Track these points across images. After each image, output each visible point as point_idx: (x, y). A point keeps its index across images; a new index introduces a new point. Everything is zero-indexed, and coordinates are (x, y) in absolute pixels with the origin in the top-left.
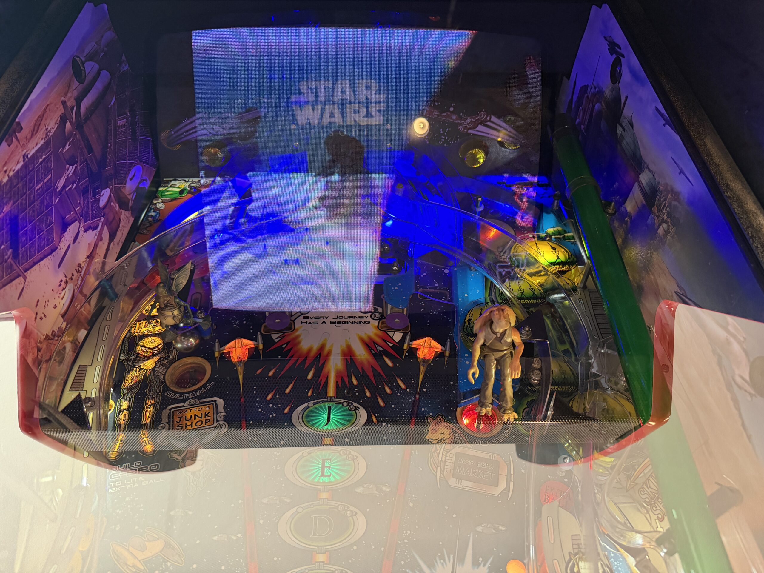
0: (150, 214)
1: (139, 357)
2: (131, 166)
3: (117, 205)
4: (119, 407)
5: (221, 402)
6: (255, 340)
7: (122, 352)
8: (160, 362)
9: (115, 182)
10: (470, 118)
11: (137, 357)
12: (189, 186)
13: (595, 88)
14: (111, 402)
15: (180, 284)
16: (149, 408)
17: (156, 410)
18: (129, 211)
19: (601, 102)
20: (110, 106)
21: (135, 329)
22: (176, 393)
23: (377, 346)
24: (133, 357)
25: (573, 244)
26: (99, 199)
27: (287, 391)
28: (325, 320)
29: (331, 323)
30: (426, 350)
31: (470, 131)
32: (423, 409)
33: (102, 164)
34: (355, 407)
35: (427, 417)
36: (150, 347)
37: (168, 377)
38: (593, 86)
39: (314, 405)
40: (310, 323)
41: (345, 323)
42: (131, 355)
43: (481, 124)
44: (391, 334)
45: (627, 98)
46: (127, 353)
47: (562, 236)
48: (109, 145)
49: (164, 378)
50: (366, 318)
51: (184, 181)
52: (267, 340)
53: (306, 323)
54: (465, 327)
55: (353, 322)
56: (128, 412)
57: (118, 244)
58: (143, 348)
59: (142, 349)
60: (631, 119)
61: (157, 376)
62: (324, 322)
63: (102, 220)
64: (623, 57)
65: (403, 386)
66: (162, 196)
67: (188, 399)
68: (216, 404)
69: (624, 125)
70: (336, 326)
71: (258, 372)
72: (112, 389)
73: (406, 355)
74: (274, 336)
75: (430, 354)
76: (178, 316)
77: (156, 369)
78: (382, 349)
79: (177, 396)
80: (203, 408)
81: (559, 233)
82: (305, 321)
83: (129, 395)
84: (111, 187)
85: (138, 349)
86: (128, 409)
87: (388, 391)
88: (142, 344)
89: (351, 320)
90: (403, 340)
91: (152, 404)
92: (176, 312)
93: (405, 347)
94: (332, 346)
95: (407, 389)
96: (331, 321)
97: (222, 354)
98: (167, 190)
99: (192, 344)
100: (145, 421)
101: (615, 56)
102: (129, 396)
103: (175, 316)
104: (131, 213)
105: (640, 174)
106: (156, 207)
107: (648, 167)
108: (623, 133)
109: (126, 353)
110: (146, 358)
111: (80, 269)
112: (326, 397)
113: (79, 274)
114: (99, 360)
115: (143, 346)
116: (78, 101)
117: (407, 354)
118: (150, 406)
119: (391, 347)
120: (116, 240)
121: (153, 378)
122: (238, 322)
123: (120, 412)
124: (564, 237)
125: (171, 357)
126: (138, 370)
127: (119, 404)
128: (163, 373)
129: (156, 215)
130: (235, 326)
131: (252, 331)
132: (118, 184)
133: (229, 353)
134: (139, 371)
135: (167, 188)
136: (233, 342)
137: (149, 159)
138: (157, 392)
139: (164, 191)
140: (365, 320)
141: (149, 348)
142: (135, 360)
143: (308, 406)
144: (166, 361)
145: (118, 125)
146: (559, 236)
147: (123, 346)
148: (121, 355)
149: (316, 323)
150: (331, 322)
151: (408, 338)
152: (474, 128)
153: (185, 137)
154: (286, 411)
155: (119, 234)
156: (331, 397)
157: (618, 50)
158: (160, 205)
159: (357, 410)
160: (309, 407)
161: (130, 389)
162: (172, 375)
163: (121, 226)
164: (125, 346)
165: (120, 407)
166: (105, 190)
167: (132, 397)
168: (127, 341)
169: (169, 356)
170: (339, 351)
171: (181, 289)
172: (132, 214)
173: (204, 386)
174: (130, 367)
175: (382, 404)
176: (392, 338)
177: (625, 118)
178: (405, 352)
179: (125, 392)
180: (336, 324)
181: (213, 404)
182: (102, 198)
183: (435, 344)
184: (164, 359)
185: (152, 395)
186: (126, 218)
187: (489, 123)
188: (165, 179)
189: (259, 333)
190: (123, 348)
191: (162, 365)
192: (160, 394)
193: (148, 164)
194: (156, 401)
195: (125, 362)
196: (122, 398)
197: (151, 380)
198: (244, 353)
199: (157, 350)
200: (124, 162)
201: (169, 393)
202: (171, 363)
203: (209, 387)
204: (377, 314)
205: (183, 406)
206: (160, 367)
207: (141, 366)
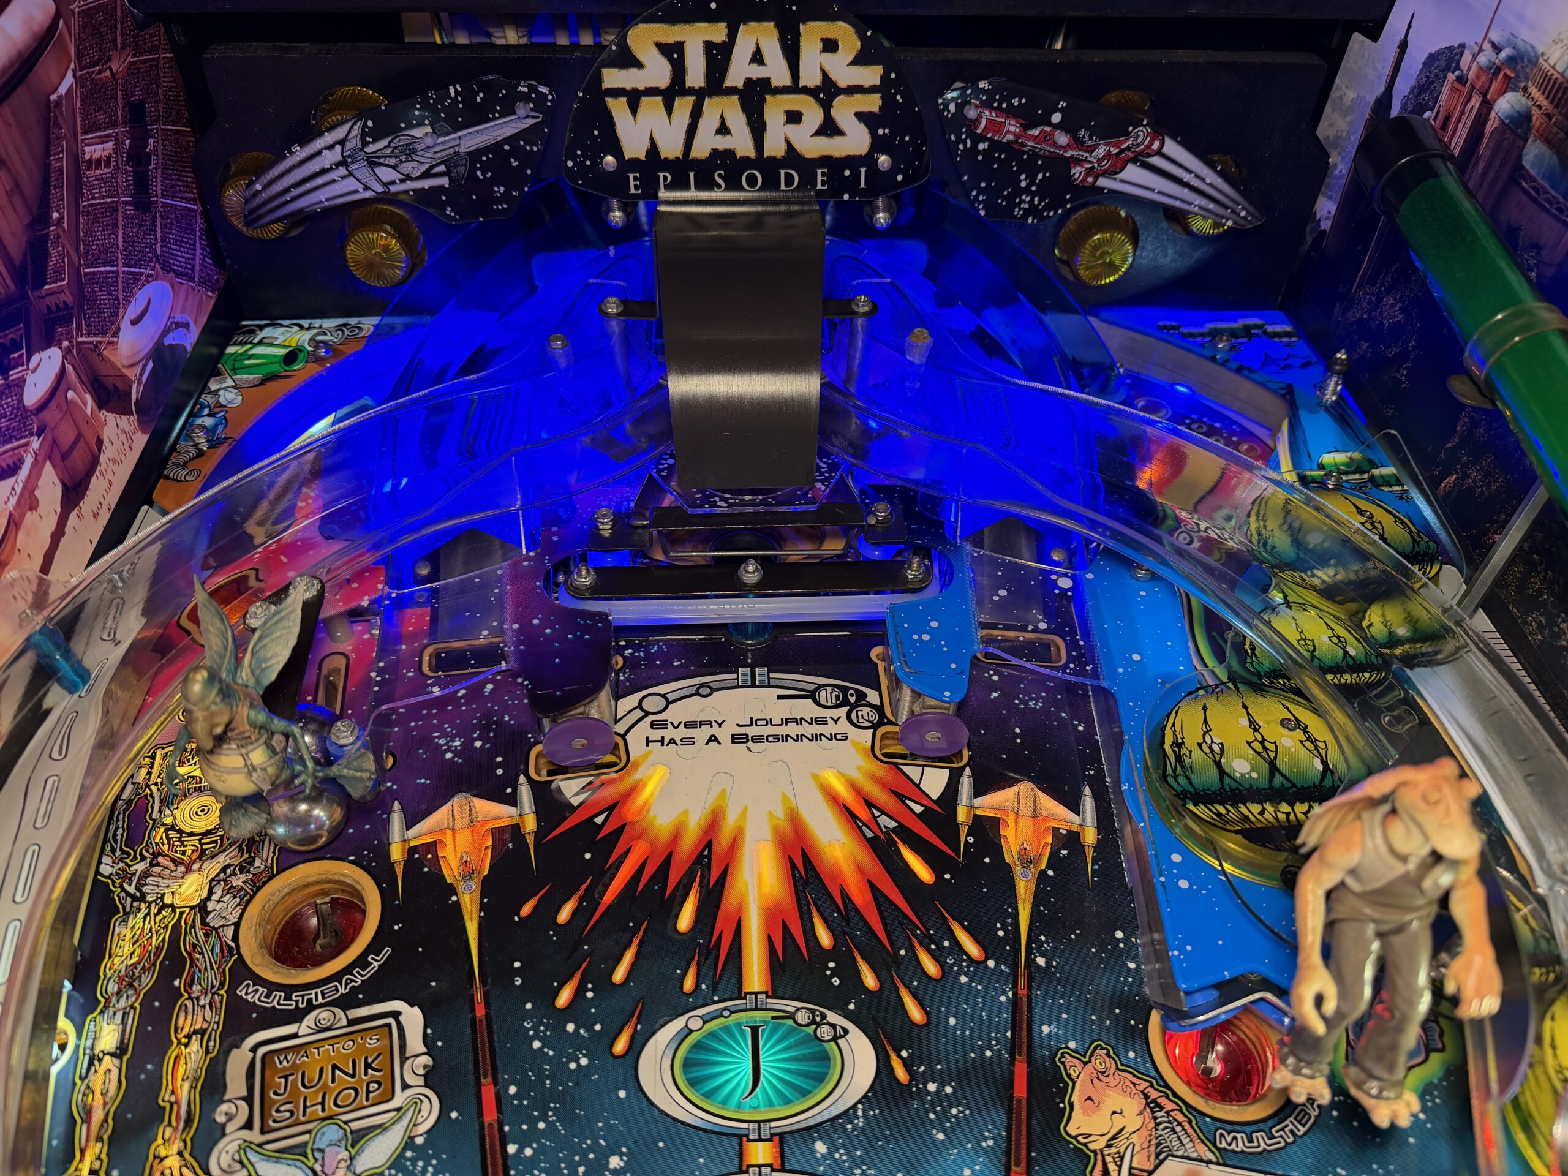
0: (199, 421)
1: (158, 864)
2: (133, 283)
3: (89, 398)
4: (89, 1043)
5: (413, 1018)
6: (512, 800)
7: (108, 849)
8: (225, 880)
9: (79, 328)
10: (1107, 145)
11: (152, 865)
12: (312, 339)
14: (63, 1023)
15: (270, 659)
16: (186, 1045)
17: (207, 1052)
18: (131, 414)
20: (53, 97)
21: (149, 773)
22: (272, 987)
23: (877, 813)
24: (140, 867)
25: (1401, 498)
26: (21, 383)
27: (619, 975)
28: (715, 730)
29: (733, 742)
30: (1026, 825)
31: (1102, 182)
32: (1046, 1029)
33: (31, 271)
34: (834, 1026)
36: (196, 830)
37: (248, 931)
39: (705, 1022)
40: (672, 741)
41: (777, 739)
42: (135, 857)
43: (1134, 160)
44: (913, 772)
46: (123, 852)
47: (1366, 476)
48: (55, 215)
49: (235, 937)
50: (836, 722)
51: (296, 328)
52: (546, 799)
53: (662, 741)
55: (800, 738)
56: (117, 1062)
57: (95, 516)
58: (172, 834)
59: (168, 839)
61: (214, 928)
62: (713, 739)
63: (36, 443)
65: (973, 949)
66: (235, 370)
67: (311, 1007)
68: (399, 1024)
70: (748, 748)
71: (526, 910)
72: (68, 985)
73: (966, 841)
74: (570, 788)
75: (1039, 836)
76: (265, 769)
77: (210, 906)
78: (892, 824)
79: (277, 1001)
80: (358, 1043)
81: (1357, 468)
82: (656, 735)
83: (123, 1001)
84: (66, 343)
85: (157, 840)
86: (119, 1052)
87: (931, 967)
88: (168, 821)
89: (792, 729)
90: (952, 789)
91: (195, 1032)
92: (257, 756)
93: (962, 815)
94: (744, 813)
95: (987, 959)
96: (733, 735)
97: (413, 850)
98: (251, 352)
99: (320, 827)
100: (173, 1092)
102: (123, 1003)
103: (254, 769)
104: (138, 420)
106: (218, 402)
109: (118, 853)
110: (182, 869)
112: (740, 995)
115: (172, 828)
117: (971, 840)
118: (189, 1037)
119: (920, 816)
120: (89, 503)
121: (201, 936)
122: (457, 743)
123: (91, 1063)
124: (1372, 479)
125: (257, 863)
126: (154, 909)
127: (91, 1035)
128: (234, 919)
129: (216, 426)
130: (449, 755)
131: (500, 772)
132: (89, 334)
133: (433, 847)
134: (156, 915)
135: (249, 346)
136: (445, 809)
137: (194, 266)
138: (213, 986)
139: (242, 354)
140: (828, 729)
141: (191, 834)
142: (146, 874)
143: (687, 1026)
144: (243, 877)
145: (87, 157)
146: (1357, 476)
147: (112, 828)
148: (106, 860)
149: (689, 742)
150: (734, 739)
151: (966, 783)
152: (1111, 173)
153: (294, 199)
154: (620, 1046)
155: (97, 484)
156: (756, 994)
158: (230, 397)
159: (841, 1037)
160: (691, 1031)
161: (128, 981)
162: (262, 923)
163: (103, 459)
164: (117, 829)
165: (93, 1045)
166: (45, 354)
167: (132, 1007)
168: (125, 811)
169: (251, 862)
170: (767, 833)
171: (273, 677)
172: (142, 425)
173: (361, 962)
174: (129, 900)
175: (916, 1014)
176: (918, 786)
178: (964, 831)
179: (112, 987)
180: (750, 744)
181: (389, 1026)
182: (30, 379)
183: (1049, 805)
184: (237, 872)
185: (198, 999)
186: (123, 437)
187: (1156, 161)
188: (244, 323)
189: (522, 779)
190: (110, 836)
191: (230, 890)
192: (222, 992)
193: (191, 279)
194: (208, 1018)
195: (113, 882)
196: (102, 1012)
197: (194, 946)
198: (480, 844)
199: (215, 842)
200: (108, 269)
201: (250, 990)
202: (257, 884)
203: (376, 964)
204: (865, 711)
205: (295, 1036)
206: (225, 899)
207: (163, 895)
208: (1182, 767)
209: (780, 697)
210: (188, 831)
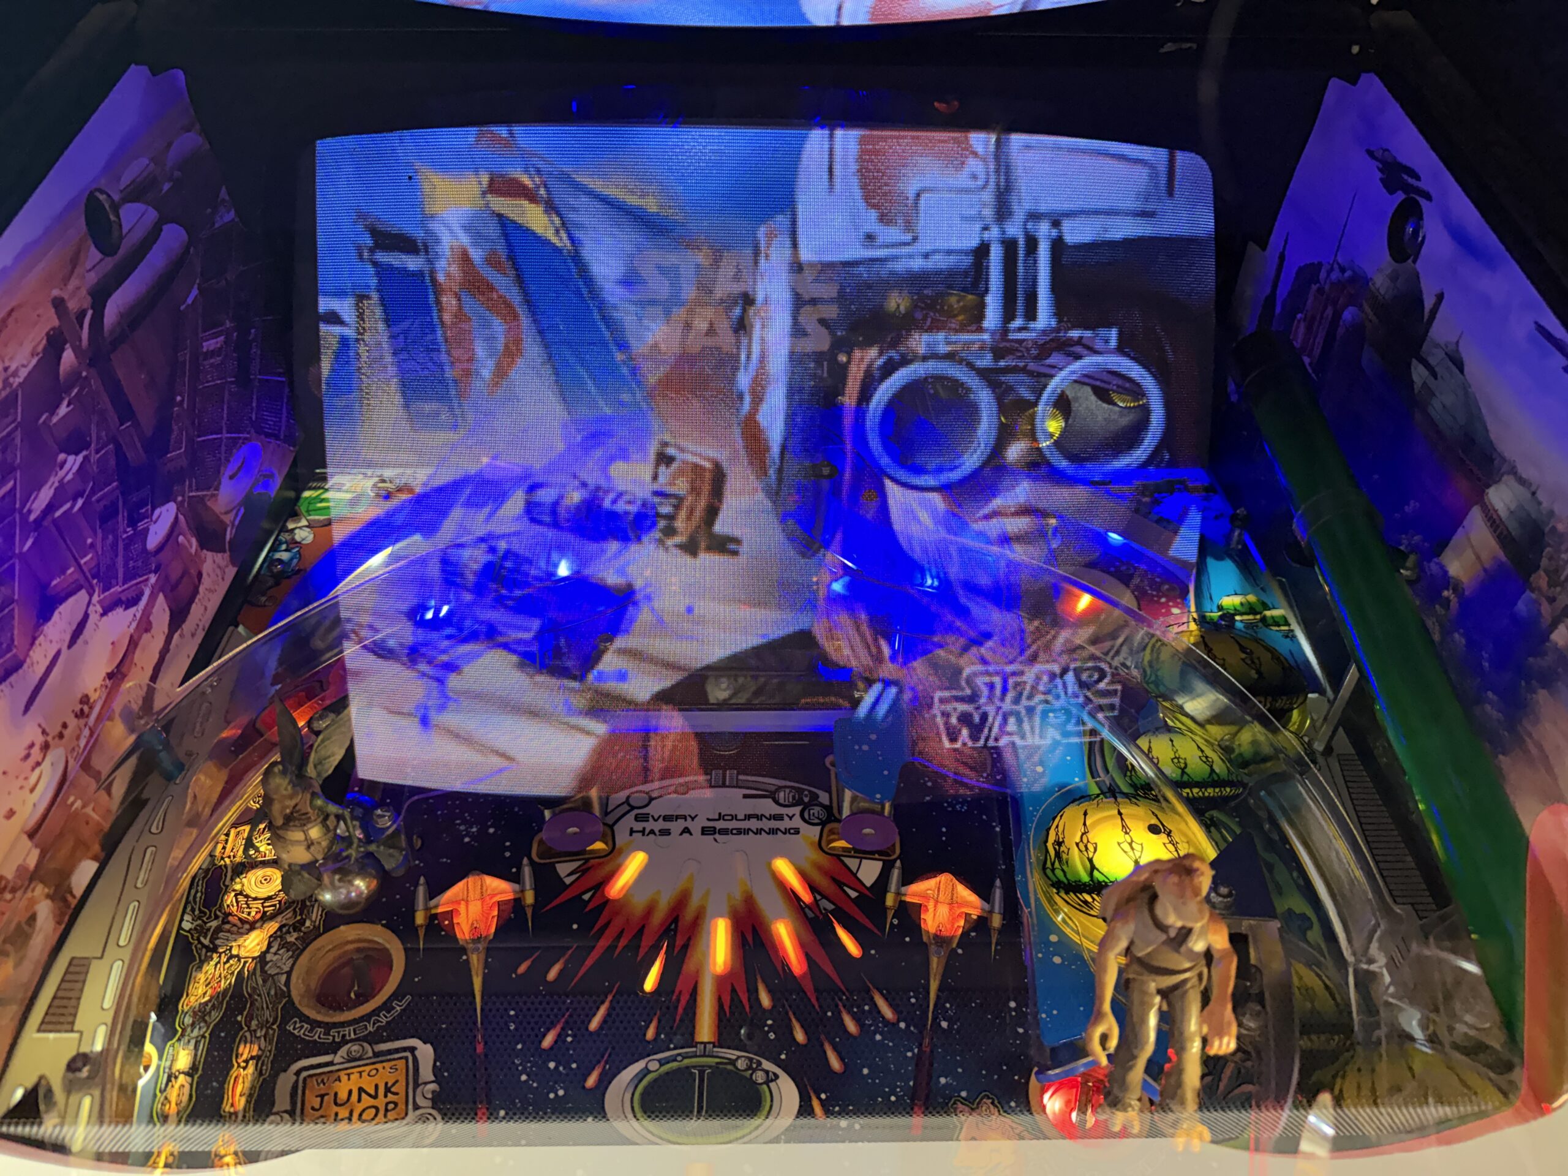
0: (277, 556)
1: (228, 922)
2: (233, 445)
3: (194, 541)
4: (168, 1064)
5: (426, 1052)
6: (515, 879)
7: (189, 909)
8: (281, 937)
9: (190, 486)
11: (223, 923)
12: (375, 485)
13: (1343, 270)
14: (149, 1048)
15: (329, 757)
16: (244, 1068)
17: (261, 1074)
18: (224, 551)
19: (1361, 307)
20: (182, 308)
21: (224, 848)
22: (315, 1024)
23: (818, 897)
24: (214, 924)
25: (1287, 637)
26: (146, 531)
27: (594, 1025)
28: (689, 824)
29: (703, 834)
30: (943, 911)
31: (1031, 366)
32: (943, 1080)
33: (158, 443)
34: (767, 1072)
35: (955, 1103)
36: (260, 896)
37: (298, 978)
38: (1336, 266)
39: (661, 1065)
40: (652, 832)
41: (739, 832)
42: (210, 916)
43: (1058, 350)
44: (853, 863)
45: (1440, 297)
46: (201, 912)
47: (1258, 617)
48: (179, 398)
49: (287, 983)
50: (791, 818)
51: (361, 476)
52: (545, 880)
53: (643, 832)
54: (1049, 864)
55: (759, 832)
56: (189, 1079)
57: (193, 635)
58: (240, 898)
59: (237, 902)
60: (1457, 351)
61: (271, 975)
62: (686, 830)
63: (153, 579)
64: (1428, 197)
65: (888, 1013)
66: (308, 511)
67: (344, 1041)
68: (415, 1060)
69: (1432, 361)
70: (715, 840)
71: (522, 969)
72: (153, 1017)
73: (891, 923)
74: (564, 869)
75: (954, 920)
76: (319, 843)
77: (269, 957)
78: (831, 907)
79: (318, 1035)
80: (381, 1070)
81: (1251, 609)
82: (639, 826)
83: (196, 1030)
84: (180, 499)
85: (229, 902)
86: (191, 1072)
87: (851, 1026)
88: (238, 887)
89: (754, 824)
90: (884, 877)
91: (252, 1058)
92: (315, 832)
93: (890, 900)
94: (707, 894)
95: (899, 1021)
96: (703, 828)
97: (434, 917)
98: (323, 496)
99: (361, 893)
100: (232, 1105)
101: (1400, 196)
102: (196, 1033)
103: (312, 844)
104: (231, 556)
105: (1489, 486)
106: (293, 539)
107: (1513, 471)
108: (1431, 382)
109: (197, 912)
110: (247, 926)
111: (86, 708)
112: (693, 1043)
113: (82, 721)
114: (122, 943)
115: (241, 893)
116: (100, 296)
117: (896, 922)
118: (247, 1061)
119: (855, 901)
120: (188, 626)
121: (260, 982)
122: (474, 830)
123: (169, 1080)
124: (1264, 619)
125: (308, 923)
126: (224, 959)
127: (170, 1057)
128: (286, 968)
129: (292, 559)
130: (467, 840)
131: (508, 854)
132: (197, 490)
133: (450, 915)
134: (225, 963)
135: (321, 491)
136: (461, 885)
137: (280, 427)
138: (267, 1022)
139: (315, 498)
140: (786, 824)
141: (255, 899)
142: (218, 930)
143: (646, 1067)
144: (295, 935)
145: (205, 350)
146: (1251, 617)
147: (193, 892)
148: (187, 917)
149: (665, 832)
150: (705, 831)
151: (896, 874)
152: (1041, 358)
154: (591, 1082)
155: (196, 609)
156: (705, 1044)
157: (1411, 181)
158: (304, 535)
159: (772, 1081)
160: (649, 1072)
161: (201, 1014)
162: (309, 972)
163: (201, 589)
164: (197, 892)
165: (171, 1065)
166: (164, 508)
167: (203, 1036)
168: (204, 878)
169: (303, 923)
170: (725, 911)
171: (330, 772)
172: (233, 562)
173: (386, 1006)
174: (204, 950)
175: (835, 1063)
176: (855, 875)
177: (1437, 346)
178: (890, 914)
179: (188, 1020)
180: (717, 836)
181: (406, 1058)
182: (153, 528)
183: (964, 892)
184: (291, 930)
185: (255, 1031)
186: (218, 571)
187: (1078, 348)
188: (317, 471)
189: (525, 861)
190: (191, 898)
191: (285, 945)
192: (275, 1027)
193: (277, 437)
194: (263, 1047)
195: (192, 936)
196: (179, 1040)
197: (254, 989)
198: (488, 914)
199: (275, 905)
200: (214, 436)
201: (298, 1025)
202: (307, 940)
203: (398, 1008)
204: (816, 810)
205: (331, 1063)
206: (280, 952)
207: (231, 947)
208: (1060, 862)
209: (745, 796)
210: (253, 895)
